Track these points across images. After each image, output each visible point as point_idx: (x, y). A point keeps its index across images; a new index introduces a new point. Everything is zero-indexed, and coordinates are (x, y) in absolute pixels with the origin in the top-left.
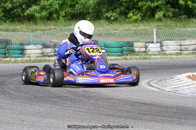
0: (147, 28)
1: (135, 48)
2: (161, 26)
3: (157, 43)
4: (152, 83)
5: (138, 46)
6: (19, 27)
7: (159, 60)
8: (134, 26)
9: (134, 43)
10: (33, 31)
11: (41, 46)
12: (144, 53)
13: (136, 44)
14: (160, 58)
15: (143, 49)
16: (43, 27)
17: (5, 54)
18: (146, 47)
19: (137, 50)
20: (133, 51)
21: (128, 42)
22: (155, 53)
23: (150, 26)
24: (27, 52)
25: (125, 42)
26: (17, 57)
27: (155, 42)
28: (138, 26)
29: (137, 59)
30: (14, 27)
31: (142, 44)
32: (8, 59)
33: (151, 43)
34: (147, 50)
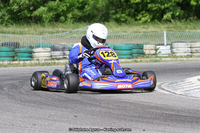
0: (157, 29)
1: (144, 51)
2: (171, 28)
3: (167, 45)
4: (162, 86)
5: (148, 48)
6: (26, 29)
7: (169, 63)
8: (143, 28)
9: (144, 46)
10: (41, 33)
11: (50, 49)
12: (154, 56)
13: (145, 47)
14: (171, 61)
15: (153, 52)
16: (51, 30)
17: (13, 57)
18: (156, 50)
19: (147, 52)
20: (143, 54)
21: (137, 45)
22: (165, 56)
23: (160, 27)
24: (36, 55)
25: (134, 44)
26: (25, 60)
27: (165, 44)
28: (147, 28)
29: (147, 62)
30: (22, 30)
31: (152, 46)
32: (17, 62)
33: (161, 45)
34: (157, 53)
